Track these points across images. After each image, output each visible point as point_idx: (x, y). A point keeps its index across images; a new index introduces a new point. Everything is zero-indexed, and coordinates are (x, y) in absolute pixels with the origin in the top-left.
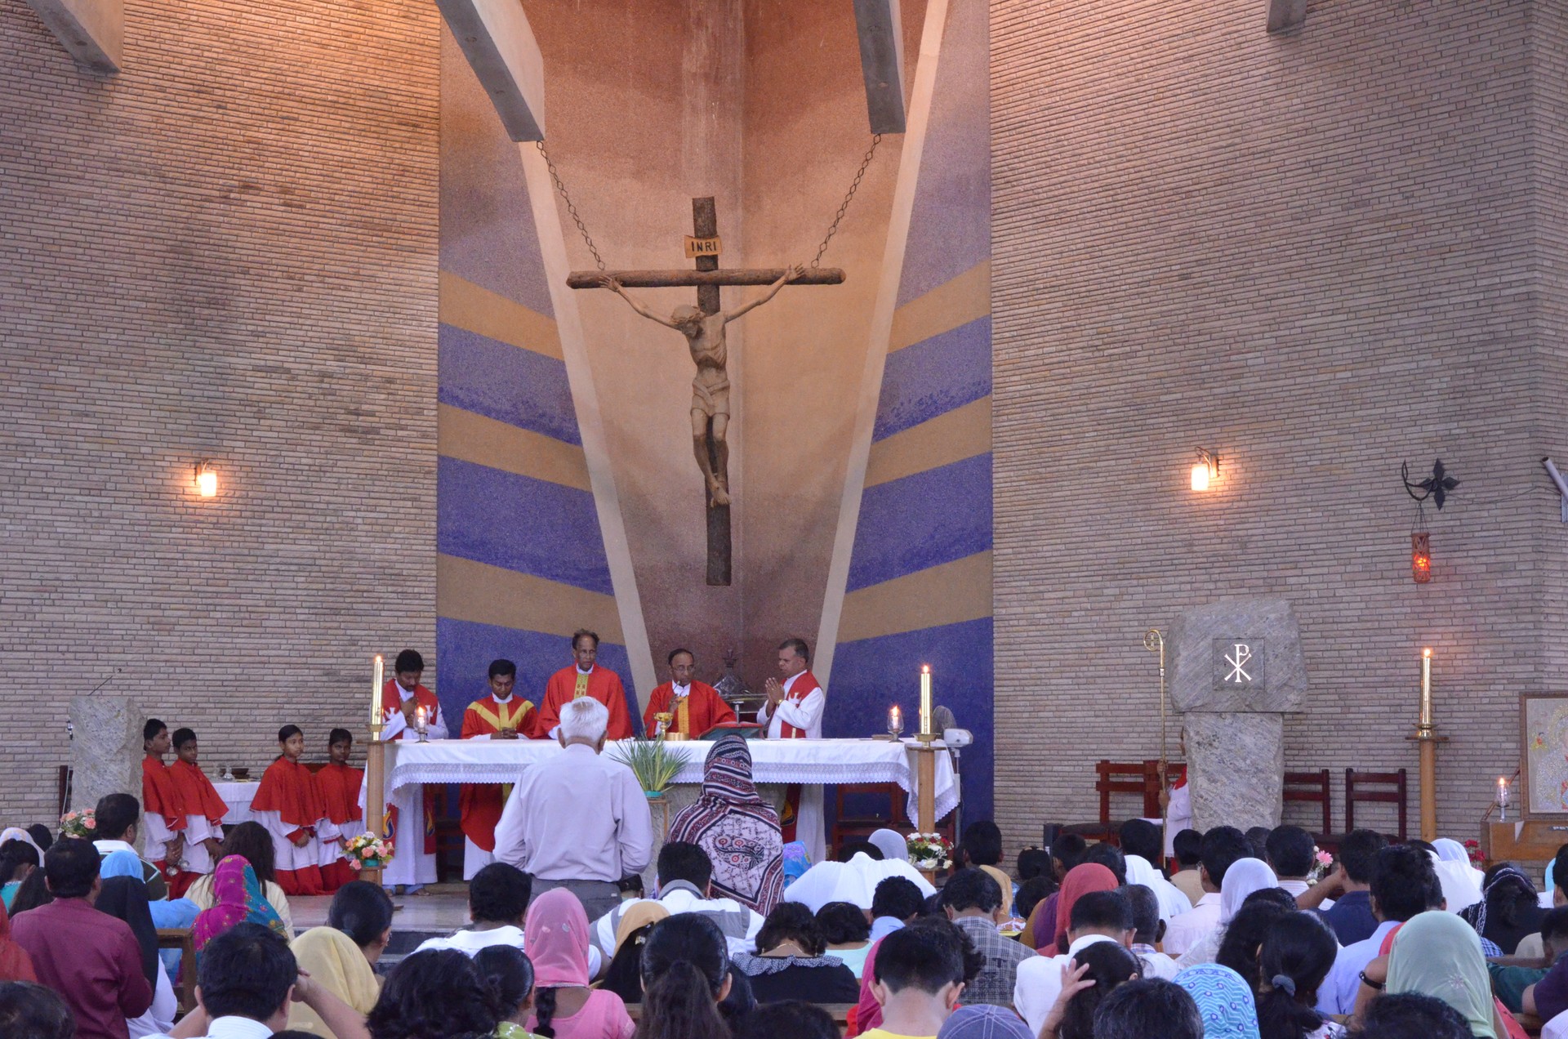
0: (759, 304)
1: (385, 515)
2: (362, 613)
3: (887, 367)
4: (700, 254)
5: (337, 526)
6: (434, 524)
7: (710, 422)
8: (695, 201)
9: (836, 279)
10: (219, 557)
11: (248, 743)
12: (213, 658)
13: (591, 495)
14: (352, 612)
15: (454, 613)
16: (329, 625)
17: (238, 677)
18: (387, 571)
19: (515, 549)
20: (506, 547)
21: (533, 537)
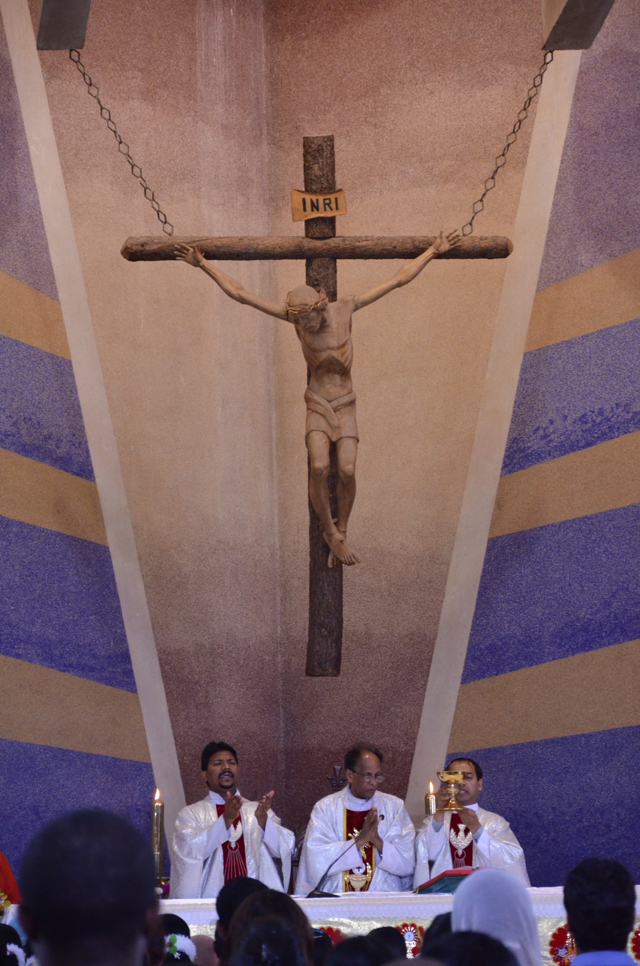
0: (399, 285)
3: (524, 370)
4: (315, 215)
7: (334, 448)
8: (307, 143)
9: (501, 251)
13: (106, 549)
19: (22, 629)
20: (10, 626)
21: (42, 611)
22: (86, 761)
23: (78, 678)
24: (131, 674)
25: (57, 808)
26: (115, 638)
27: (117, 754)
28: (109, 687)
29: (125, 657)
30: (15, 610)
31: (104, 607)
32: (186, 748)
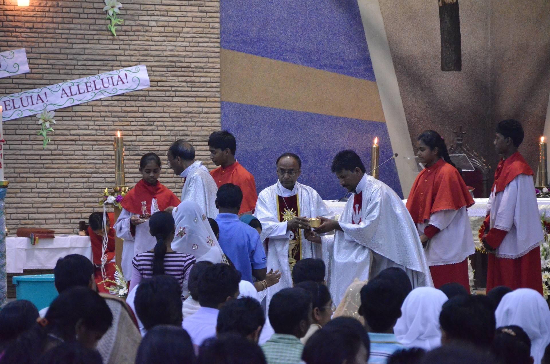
1: (175, 19)
2: (156, 99)
5: (134, 28)
6: (217, 25)
10: (35, 55)
11: (62, 205)
12: (32, 137)
14: (148, 98)
15: (234, 98)
16: (129, 109)
17: (55, 152)
18: (178, 64)
19: (288, 44)
20: (280, 43)
21: (304, 34)
22: (335, 121)
23: (331, 73)
24: (371, 70)
25: (314, 148)
26: (359, 49)
27: (361, 117)
28: (354, 78)
29: (368, 60)
30: (283, 33)
31: (351, 31)
32: (413, 114)
